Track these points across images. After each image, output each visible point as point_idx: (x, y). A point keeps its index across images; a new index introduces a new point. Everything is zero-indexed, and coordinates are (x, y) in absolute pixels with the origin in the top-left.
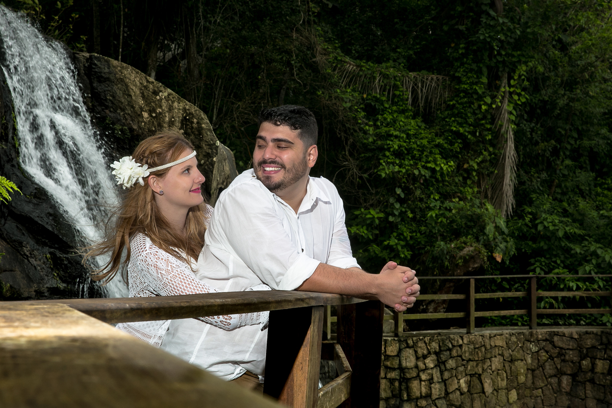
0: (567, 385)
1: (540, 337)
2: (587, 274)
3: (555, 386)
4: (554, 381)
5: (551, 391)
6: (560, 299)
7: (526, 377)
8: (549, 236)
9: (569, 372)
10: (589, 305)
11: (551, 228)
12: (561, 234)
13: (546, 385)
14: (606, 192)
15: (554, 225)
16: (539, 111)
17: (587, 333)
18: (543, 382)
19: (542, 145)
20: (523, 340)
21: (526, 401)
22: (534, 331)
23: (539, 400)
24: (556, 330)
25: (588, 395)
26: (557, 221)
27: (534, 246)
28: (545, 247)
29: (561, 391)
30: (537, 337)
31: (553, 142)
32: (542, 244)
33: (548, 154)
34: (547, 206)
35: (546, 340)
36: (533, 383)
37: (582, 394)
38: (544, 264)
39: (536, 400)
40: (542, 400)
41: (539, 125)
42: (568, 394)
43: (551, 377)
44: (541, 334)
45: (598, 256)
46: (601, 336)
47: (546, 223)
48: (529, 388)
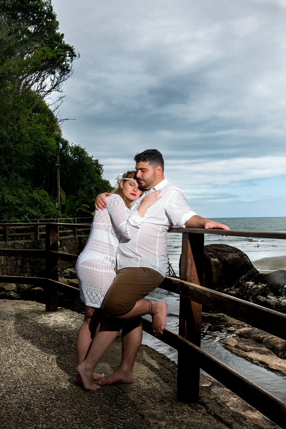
0: (20, 263)
1: (10, 245)
2: (25, 219)
3: (15, 264)
4: (15, 262)
5: (14, 266)
6: (15, 229)
7: (4, 262)
8: (9, 204)
9: (20, 258)
10: (26, 232)
11: (10, 201)
12: (14, 203)
13: (12, 264)
14: (26, 186)
15: (11, 200)
16: (3, 152)
17: (27, 242)
18: (10, 263)
19: (4, 166)
20: (3, 247)
21: (4, 271)
22: (7, 243)
23: (9, 271)
24: (15, 242)
25: (27, 267)
26: (12, 198)
27: (3, 208)
28: (8, 208)
29: (17, 266)
30: (9, 245)
31: (9, 165)
32: (6, 207)
33: (7, 170)
34: (7, 192)
35: (12, 246)
36: (7, 264)
37: (25, 266)
38: (7, 215)
39: (7, 270)
40: (10, 270)
41: (3, 157)
42: (20, 267)
43: (14, 261)
44: (10, 244)
45: (29, 212)
46: (33, 243)
47: (8, 199)
48: (5, 266)
